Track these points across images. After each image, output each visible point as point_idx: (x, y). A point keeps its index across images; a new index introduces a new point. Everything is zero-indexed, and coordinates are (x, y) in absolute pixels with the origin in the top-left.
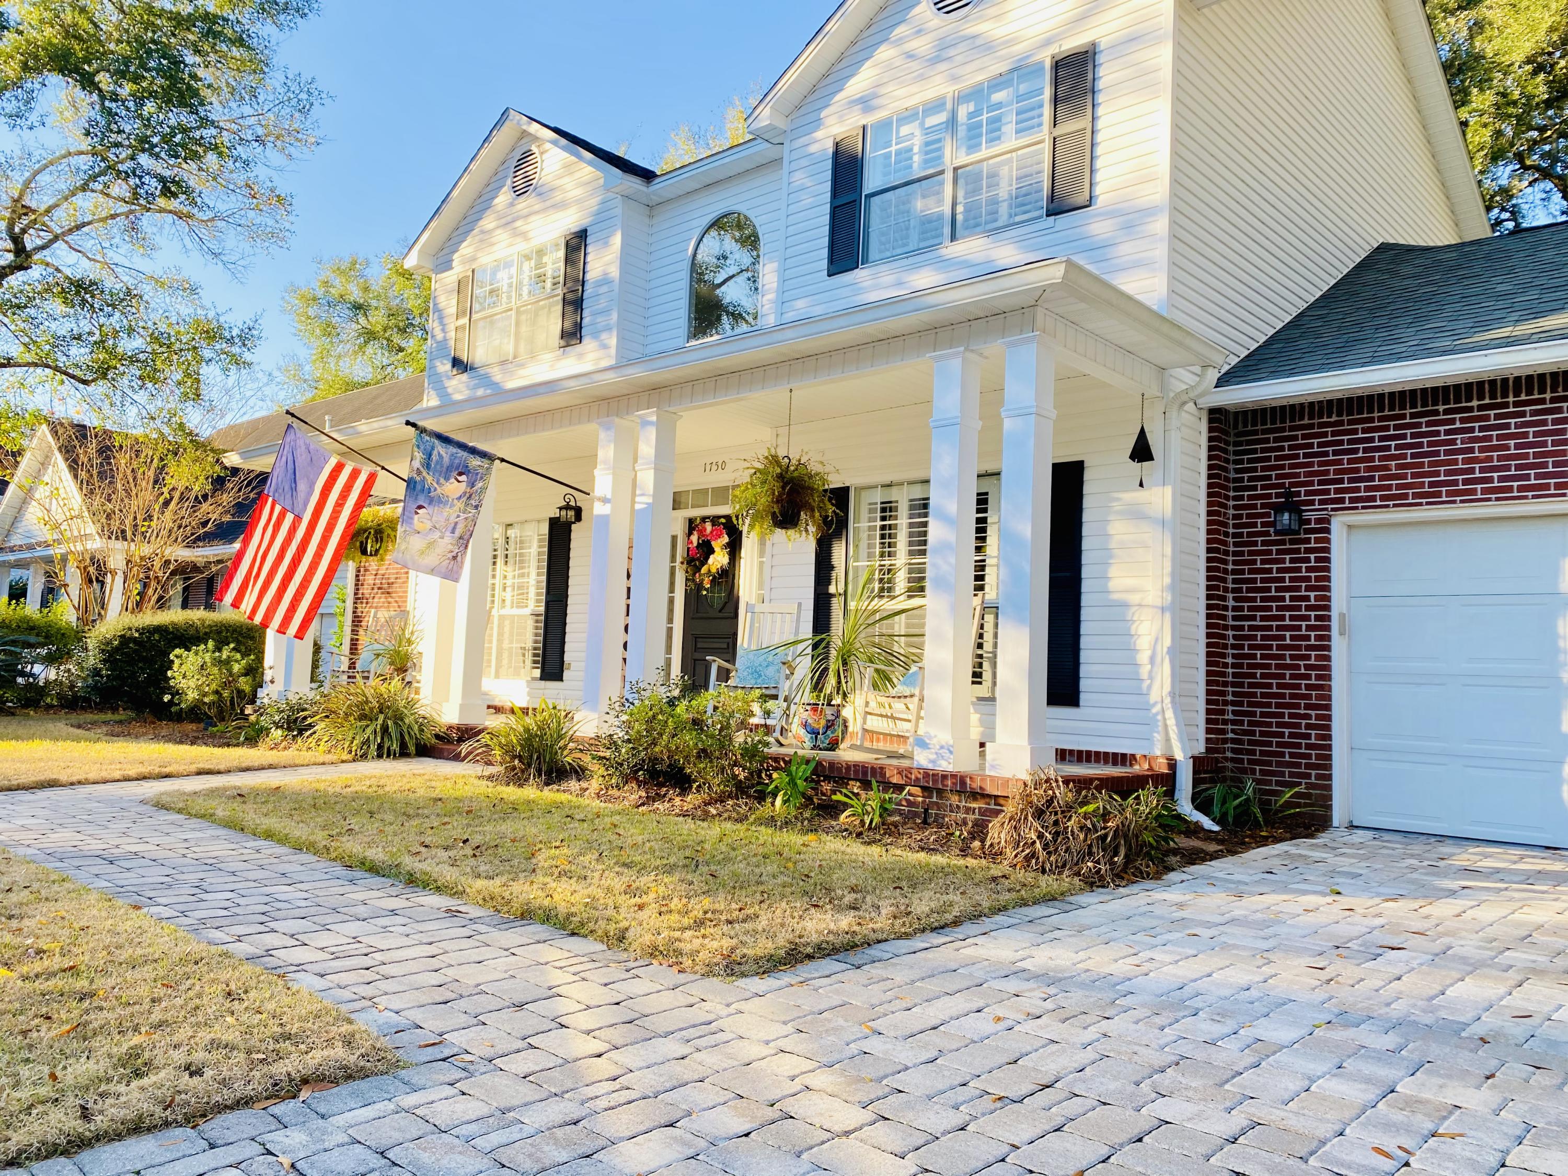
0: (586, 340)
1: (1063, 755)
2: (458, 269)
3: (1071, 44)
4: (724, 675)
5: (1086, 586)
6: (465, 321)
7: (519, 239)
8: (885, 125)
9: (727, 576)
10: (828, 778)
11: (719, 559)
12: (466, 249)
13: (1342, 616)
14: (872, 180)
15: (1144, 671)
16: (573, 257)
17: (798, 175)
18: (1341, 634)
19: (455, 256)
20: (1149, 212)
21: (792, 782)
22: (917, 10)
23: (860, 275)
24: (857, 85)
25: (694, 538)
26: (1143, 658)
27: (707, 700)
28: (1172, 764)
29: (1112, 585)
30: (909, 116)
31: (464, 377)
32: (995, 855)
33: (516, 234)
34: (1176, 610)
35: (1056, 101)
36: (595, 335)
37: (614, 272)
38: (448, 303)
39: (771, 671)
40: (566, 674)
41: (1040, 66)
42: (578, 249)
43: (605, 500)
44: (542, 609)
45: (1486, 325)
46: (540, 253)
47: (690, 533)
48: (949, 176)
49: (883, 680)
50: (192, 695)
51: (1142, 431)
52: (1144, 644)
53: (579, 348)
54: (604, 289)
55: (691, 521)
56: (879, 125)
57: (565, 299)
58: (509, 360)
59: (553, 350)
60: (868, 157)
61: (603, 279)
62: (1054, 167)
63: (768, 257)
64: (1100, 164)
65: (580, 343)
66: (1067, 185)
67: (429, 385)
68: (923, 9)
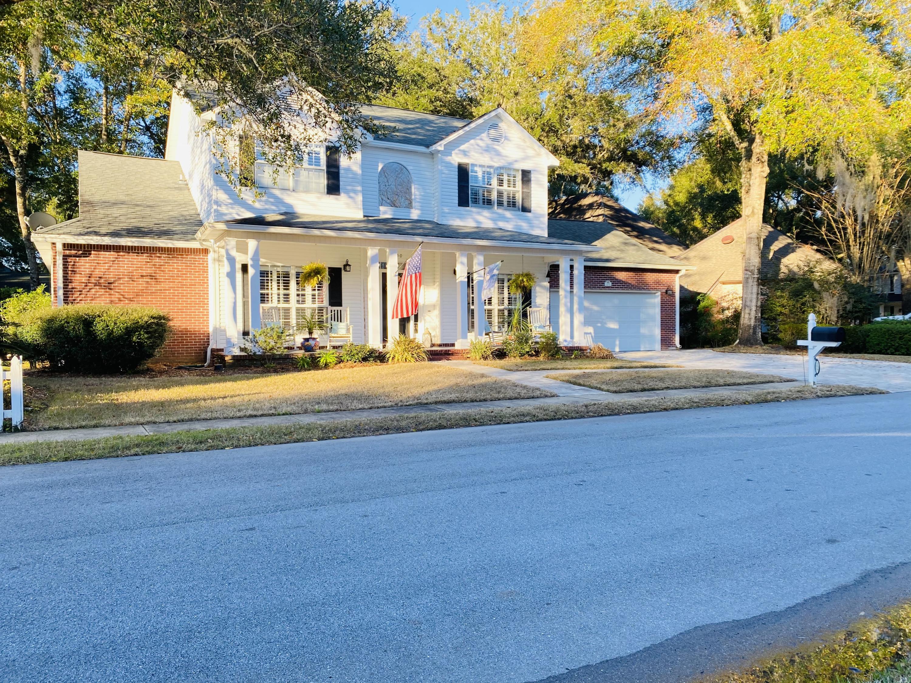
0: (343, 194)
8: (475, 165)
14: (471, 181)
23: (467, 208)
30: (478, 165)
31: (253, 190)
35: (522, 181)
36: (347, 192)
37: (357, 169)
41: (517, 169)
42: (335, 152)
48: (496, 190)
56: (473, 165)
57: (328, 173)
58: (289, 190)
59: (321, 193)
60: (470, 174)
61: (348, 169)
62: (523, 199)
63: (416, 186)
64: (532, 202)
65: (339, 194)
66: (526, 205)
67: (217, 186)
68: (484, 135)
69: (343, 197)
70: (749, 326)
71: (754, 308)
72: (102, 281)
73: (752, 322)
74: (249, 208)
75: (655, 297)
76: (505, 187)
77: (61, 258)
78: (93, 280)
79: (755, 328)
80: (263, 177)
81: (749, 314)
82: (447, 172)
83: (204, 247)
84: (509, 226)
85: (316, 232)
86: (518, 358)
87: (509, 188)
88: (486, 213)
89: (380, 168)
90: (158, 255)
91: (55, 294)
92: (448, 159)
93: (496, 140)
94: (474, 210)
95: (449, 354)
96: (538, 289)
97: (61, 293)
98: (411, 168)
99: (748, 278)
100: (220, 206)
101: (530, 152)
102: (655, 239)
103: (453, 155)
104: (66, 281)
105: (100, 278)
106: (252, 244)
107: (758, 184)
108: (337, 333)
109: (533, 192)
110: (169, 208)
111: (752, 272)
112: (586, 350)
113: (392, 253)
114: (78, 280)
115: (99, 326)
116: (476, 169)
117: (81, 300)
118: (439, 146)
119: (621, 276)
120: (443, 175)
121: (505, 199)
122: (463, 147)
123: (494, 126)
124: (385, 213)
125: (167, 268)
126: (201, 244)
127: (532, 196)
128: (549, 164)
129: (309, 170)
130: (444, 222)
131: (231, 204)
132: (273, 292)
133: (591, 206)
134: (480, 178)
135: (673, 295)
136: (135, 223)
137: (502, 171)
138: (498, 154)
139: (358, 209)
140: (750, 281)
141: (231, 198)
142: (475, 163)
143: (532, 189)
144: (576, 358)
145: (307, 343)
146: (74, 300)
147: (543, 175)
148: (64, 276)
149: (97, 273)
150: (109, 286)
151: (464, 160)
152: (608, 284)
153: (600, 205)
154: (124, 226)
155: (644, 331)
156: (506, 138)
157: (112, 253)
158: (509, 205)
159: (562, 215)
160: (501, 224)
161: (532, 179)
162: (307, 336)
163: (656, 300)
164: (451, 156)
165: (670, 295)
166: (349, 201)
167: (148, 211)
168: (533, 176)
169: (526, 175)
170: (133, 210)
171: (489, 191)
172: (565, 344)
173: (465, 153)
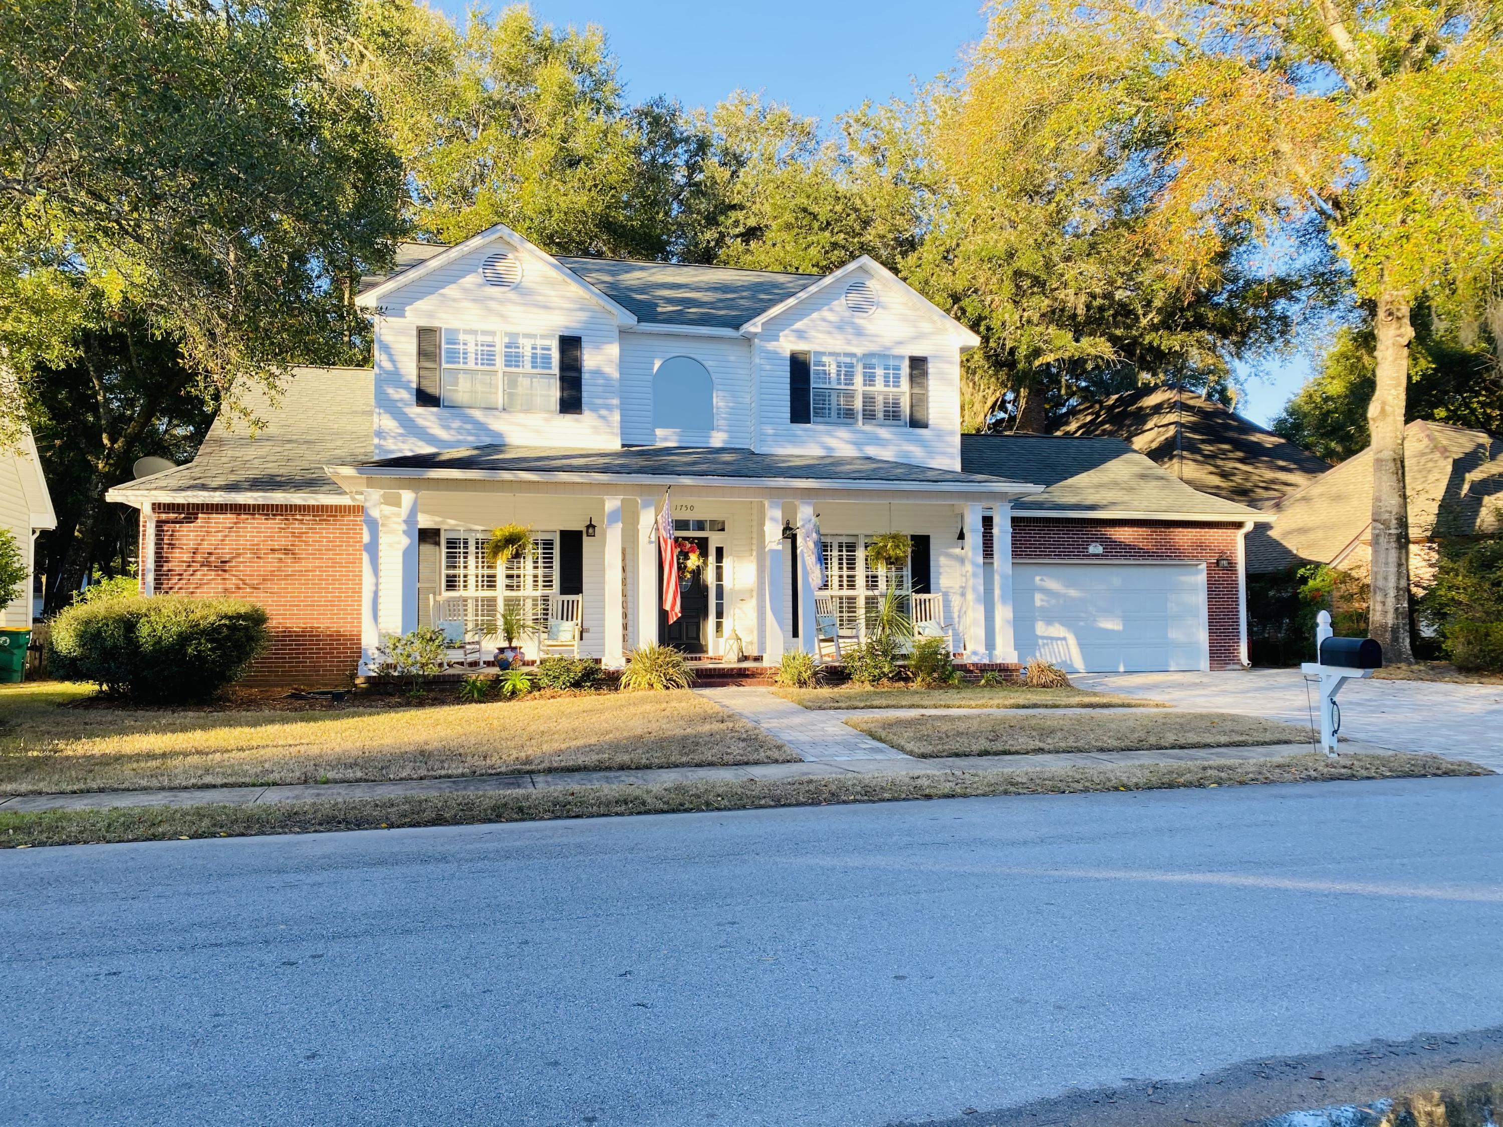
0: (588, 413)
2: (413, 319)
3: (918, 351)
5: (932, 587)
6: (434, 365)
11: (694, 563)
15: (956, 621)
16: (567, 350)
17: (761, 361)
19: (412, 307)
20: (952, 433)
22: (835, 303)
23: (810, 426)
24: (802, 326)
26: (956, 615)
29: (942, 586)
30: (828, 353)
33: (489, 310)
35: (911, 375)
36: (595, 409)
37: (613, 372)
40: (585, 636)
41: (900, 357)
42: (573, 346)
46: (529, 336)
48: (860, 393)
52: (955, 609)
53: (578, 417)
54: (602, 381)
56: (816, 353)
57: (562, 379)
58: (496, 409)
59: (549, 412)
60: (813, 368)
61: (598, 373)
62: (912, 406)
63: (720, 393)
64: (930, 411)
65: (580, 413)
66: (918, 415)
67: (380, 407)
68: (838, 303)
69: (587, 418)
70: (1384, 627)
71: (1392, 593)
72: (213, 559)
73: (1390, 620)
74: (431, 439)
75: (1198, 572)
76: (879, 386)
77: (153, 525)
78: (199, 558)
79: (1395, 630)
80: (456, 391)
81: (1384, 603)
82: (768, 367)
83: (356, 504)
84: (887, 454)
85: (506, 475)
86: (867, 683)
87: (887, 389)
88: (843, 433)
89: (656, 367)
90: (298, 517)
91: (143, 579)
92: (771, 346)
93: (857, 309)
94: (821, 427)
95: (747, 676)
96: (943, 560)
97: (150, 577)
98: (711, 363)
99: (1378, 535)
100: (385, 439)
101: (926, 327)
102: (1281, 463)
103: (781, 339)
104: (160, 559)
105: (210, 554)
106: (407, 497)
107: (1391, 359)
108: (556, 639)
109: (931, 394)
110: (339, 443)
111: (1384, 523)
112: (1017, 670)
113: (646, 505)
114: (178, 559)
115: (144, 630)
116: (825, 359)
117: (180, 588)
118: (754, 327)
119: (1124, 535)
120: (763, 373)
121: (879, 407)
122: (798, 325)
123: (858, 287)
124: (665, 439)
125: (311, 537)
126: (353, 499)
127: (930, 399)
128: (961, 345)
129: (532, 376)
130: (764, 450)
131: (402, 435)
132: (469, 572)
133: (1157, 409)
134: (833, 376)
135: (1231, 567)
136: (272, 469)
137: (874, 361)
138: (859, 332)
139: (613, 434)
140: (1383, 540)
141: (402, 426)
142: (822, 350)
143: (931, 388)
144: (988, 684)
145: (501, 656)
146: (171, 588)
147: (951, 363)
148: (156, 553)
149: (206, 546)
150: (222, 566)
151: (801, 346)
152: (1096, 548)
153: (1174, 406)
154: (252, 473)
155: (1175, 634)
156: (879, 305)
157: (229, 516)
158: (887, 416)
159: (1107, 426)
160: (872, 451)
161: (930, 371)
162: (505, 644)
163: (1200, 578)
164: (778, 340)
165: (1224, 568)
166: (599, 423)
167: (302, 450)
168: (932, 368)
169: (918, 364)
170: (279, 449)
171: (850, 396)
172: (975, 659)
173: (801, 335)
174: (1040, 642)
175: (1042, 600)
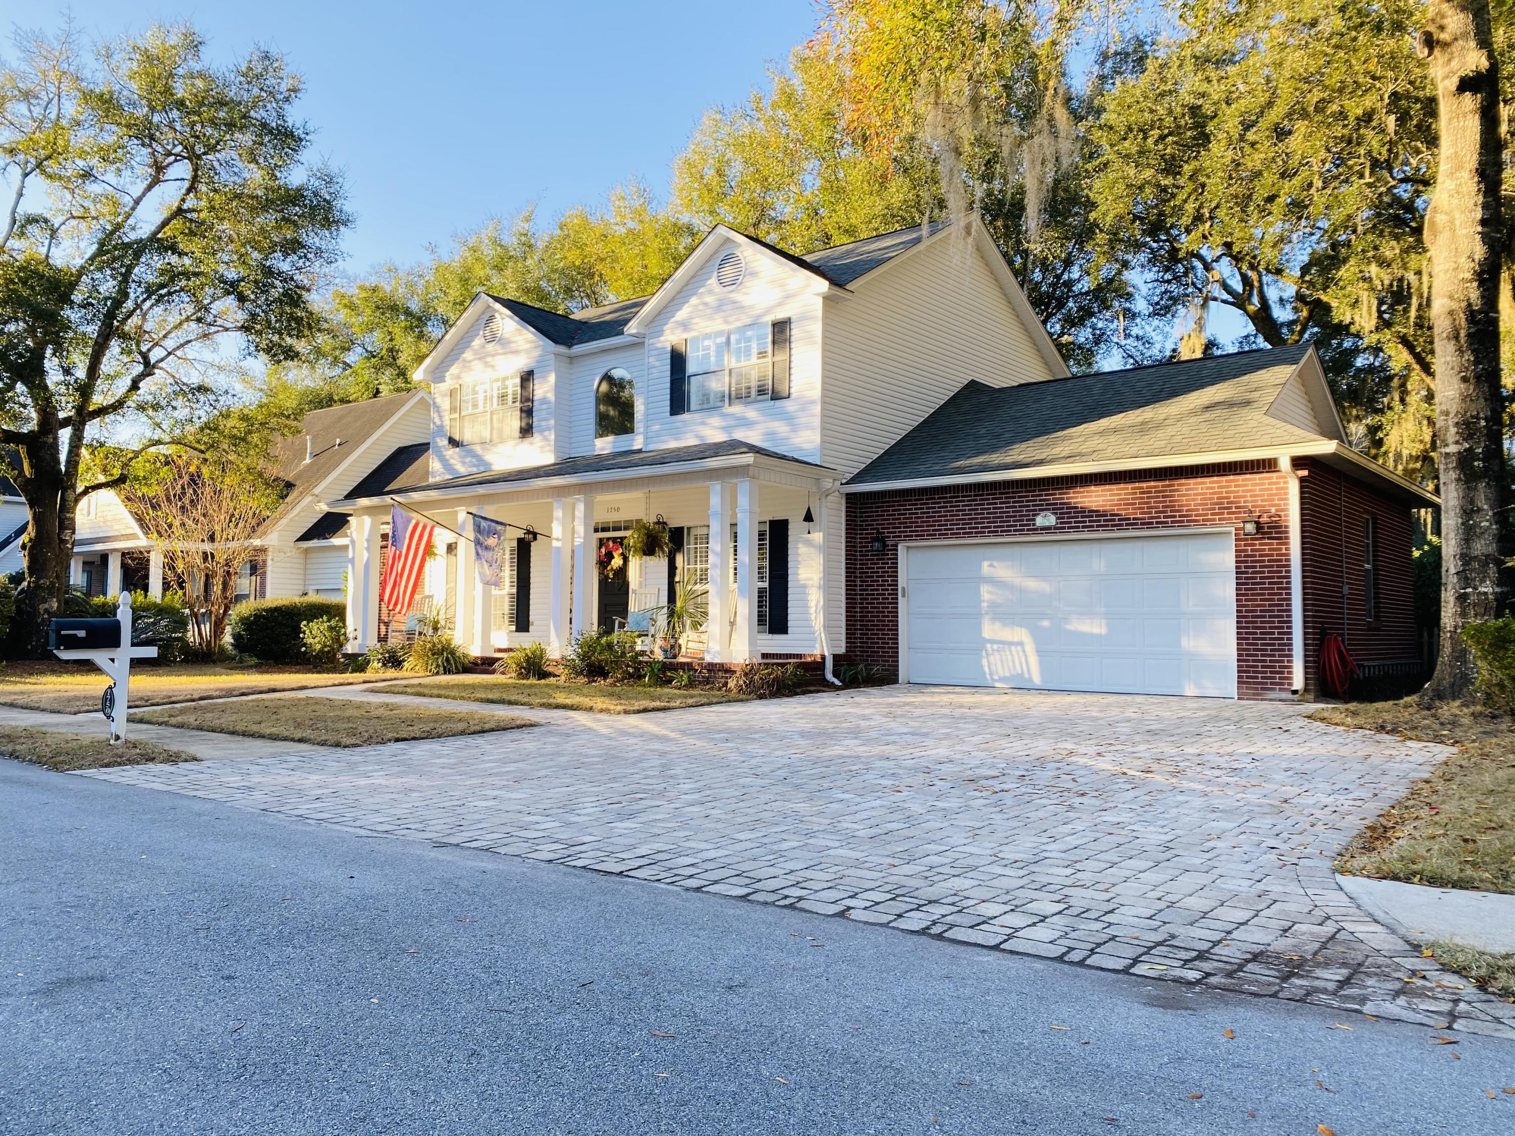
0: (535, 435)
1: (764, 656)
2: (449, 383)
3: (780, 315)
4: (622, 626)
5: (790, 578)
6: (457, 415)
7: (489, 369)
8: (696, 339)
9: (622, 572)
10: (669, 670)
11: (617, 562)
12: (454, 370)
13: (903, 589)
14: (691, 368)
15: (813, 617)
16: (525, 384)
17: (651, 359)
18: (903, 596)
19: (447, 374)
20: (813, 402)
21: (652, 670)
22: (709, 282)
23: (685, 416)
24: (681, 315)
25: (603, 550)
26: (812, 610)
27: (615, 637)
28: (823, 657)
29: (800, 577)
30: (708, 336)
31: (457, 449)
32: (730, 690)
33: (487, 365)
34: (827, 587)
35: (774, 342)
36: (541, 432)
37: (551, 396)
38: (445, 403)
39: (645, 623)
40: (531, 628)
41: (764, 325)
42: (528, 380)
43: (558, 540)
44: (514, 590)
45: (958, 458)
46: (505, 379)
47: (600, 548)
48: (727, 372)
49: (696, 625)
50: (318, 647)
51: (809, 509)
52: (813, 604)
53: (530, 439)
54: (544, 407)
55: (601, 540)
56: (693, 342)
57: (522, 411)
58: (486, 444)
59: (514, 439)
60: (689, 356)
61: (542, 400)
62: (773, 377)
64: (794, 380)
65: (532, 436)
66: (780, 386)
68: (713, 282)
69: (537, 438)
73: (1450, 616)
74: (456, 473)
82: (657, 363)
88: (712, 418)
89: (596, 383)
92: (656, 342)
93: (730, 282)
94: (694, 416)
96: (801, 548)
103: (663, 334)
109: (795, 358)
116: (699, 344)
118: (632, 328)
119: (1089, 496)
122: (678, 314)
123: (728, 260)
124: (603, 448)
127: (794, 365)
129: (506, 411)
130: (652, 446)
131: (442, 473)
139: (551, 450)
141: (443, 466)
142: (698, 335)
143: (794, 352)
151: (680, 338)
152: (1046, 519)
155: (1191, 643)
158: (758, 392)
160: (738, 433)
161: (794, 332)
164: (661, 336)
166: (542, 442)
169: (781, 330)
173: (681, 325)
174: (989, 646)
175: (989, 592)
